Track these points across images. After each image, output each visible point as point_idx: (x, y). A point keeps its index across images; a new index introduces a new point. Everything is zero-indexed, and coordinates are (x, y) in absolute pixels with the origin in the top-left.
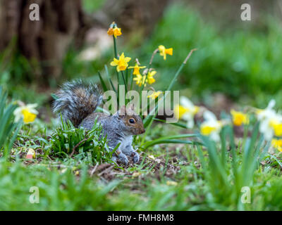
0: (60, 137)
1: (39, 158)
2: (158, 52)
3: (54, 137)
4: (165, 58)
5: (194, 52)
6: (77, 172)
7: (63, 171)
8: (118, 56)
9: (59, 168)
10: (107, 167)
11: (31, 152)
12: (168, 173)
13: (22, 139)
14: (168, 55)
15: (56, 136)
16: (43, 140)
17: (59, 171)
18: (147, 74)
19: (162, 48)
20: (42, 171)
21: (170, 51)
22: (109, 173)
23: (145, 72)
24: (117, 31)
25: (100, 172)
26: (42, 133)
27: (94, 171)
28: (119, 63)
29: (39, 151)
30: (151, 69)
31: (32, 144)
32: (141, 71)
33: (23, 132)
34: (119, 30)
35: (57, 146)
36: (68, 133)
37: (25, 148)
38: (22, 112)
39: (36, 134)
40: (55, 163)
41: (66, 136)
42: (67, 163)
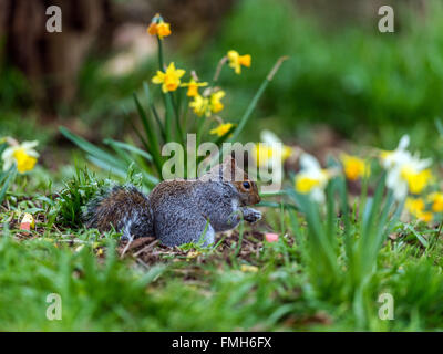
0: (73, 196)
1: (40, 229)
2: (228, 62)
3: (64, 196)
4: (238, 70)
5: (284, 62)
6: (100, 251)
7: (79, 249)
8: (165, 67)
9: (72, 244)
10: (147, 243)
11: (28, 219)
12: (243, 253)
13: (14, 199)
14: (243, 66)
15: (66, 193)
16: (46, 199)
17: (72, 249)
18: (209, 97)
19: (233, 55)
20: (45, 249)
21: (247, 60)
22: (151, 252)
23: (207, 92)
24: (164, 28)
25: (136, 250)
26: (45, 188)
27: (126, 248)
28: (166, 79)
29: (41, 217)
30: (216, 89)
31: (30, 207)
32: (201, 91)
33: (15, 188)
34: (166, 26)
35: (68, 210)
36: (87, 190)
37: (18, 212)
38: (14, 156)
39: (36, 190)
40: (65, 237)
41: (82, 193)
42: (84, 236)
